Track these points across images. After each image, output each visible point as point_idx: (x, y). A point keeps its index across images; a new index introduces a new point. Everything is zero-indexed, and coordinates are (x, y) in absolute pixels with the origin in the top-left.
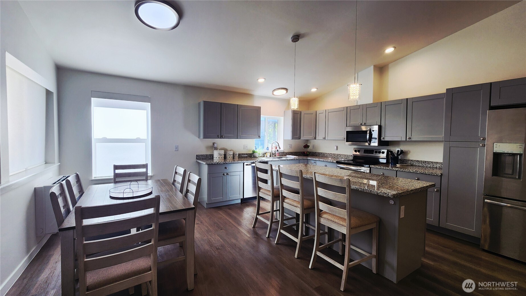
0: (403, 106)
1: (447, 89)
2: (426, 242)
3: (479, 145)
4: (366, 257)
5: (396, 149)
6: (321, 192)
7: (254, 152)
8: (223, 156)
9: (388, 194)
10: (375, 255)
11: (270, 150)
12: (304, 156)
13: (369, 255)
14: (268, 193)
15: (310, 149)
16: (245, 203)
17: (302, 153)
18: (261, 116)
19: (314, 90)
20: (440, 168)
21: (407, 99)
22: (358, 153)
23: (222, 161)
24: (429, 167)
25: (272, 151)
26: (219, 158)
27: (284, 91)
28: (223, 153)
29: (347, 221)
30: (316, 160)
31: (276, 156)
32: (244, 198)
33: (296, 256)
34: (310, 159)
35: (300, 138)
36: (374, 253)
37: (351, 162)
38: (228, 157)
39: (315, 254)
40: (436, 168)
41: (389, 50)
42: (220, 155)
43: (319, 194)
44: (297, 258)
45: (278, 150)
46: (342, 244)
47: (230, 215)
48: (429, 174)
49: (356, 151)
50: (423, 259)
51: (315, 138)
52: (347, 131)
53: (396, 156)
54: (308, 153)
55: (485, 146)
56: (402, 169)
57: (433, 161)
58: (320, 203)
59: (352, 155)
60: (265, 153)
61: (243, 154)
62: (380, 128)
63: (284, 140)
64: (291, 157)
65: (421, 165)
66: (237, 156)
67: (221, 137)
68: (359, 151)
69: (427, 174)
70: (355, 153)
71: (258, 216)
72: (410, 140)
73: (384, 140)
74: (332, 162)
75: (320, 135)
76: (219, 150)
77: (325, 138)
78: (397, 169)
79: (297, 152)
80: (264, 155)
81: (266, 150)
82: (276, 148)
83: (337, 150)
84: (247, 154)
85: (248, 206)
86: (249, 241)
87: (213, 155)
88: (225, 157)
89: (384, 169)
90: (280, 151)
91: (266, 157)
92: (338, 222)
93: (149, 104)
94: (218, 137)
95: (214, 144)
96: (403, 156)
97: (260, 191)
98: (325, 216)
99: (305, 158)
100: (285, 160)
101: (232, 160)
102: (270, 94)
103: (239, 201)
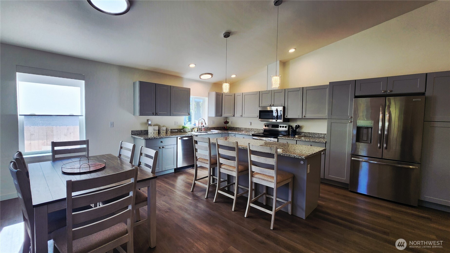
0: (300, 93)
1: (329, 82)
2: (320, 190)
3: (348, 121)
4: (285, 204)
5: (294, 125)
6: (254, 158)
7: (184, 128)
8: (157, 131)
9: (302, 157)
10: (291, 201)
11: (197, 125)
12: (225, 130)
13: (286, 202)
14: (206, 162)
15: (230, 125)
16: (178, 172)
17: (223, 128)
18: (191, 96)
19: (233, 76)
20: (324, 138)
21: (303, 87)
22: (267, 128)
23: (156, 136)
24: (317, 137)
25: (199, 126)
26: (154, 133)
27: (210, 76)
28: (157, 129)
29: (275, 178)
30: (235, 134)
31: (202, 131)
32: (178, 167)
33: (233, 210)
34: (230, 132)
35: (222, 116)
36: (290, 200)
37: (262, 134)
38: (162, 132)
39: (249, 206)
40: (321, 137)
41: (292, 51)
42: (154, 130)
43: (252, 159)
44: (234, 211)
45: (203, 126)
46: (266, 196)
47: (168, 183)
48: (318, 142)
49: (265, 126)
50: (319, 202)
51: (234, 116)
52: (259, 111)
53: (295, 129)
54: (228, 128)
55: (352, 122)
56: (300, 139)
57: (319, 133)
58: (253, 167)
59: (263, 129)
60: (193, 128)
61: (174, 129)
62: (284, 108)
63: (209, 117)
64: (215, 132)
65: (311, 136)
66: (170, 131)
67: (156, 114)
68: (268, 126)
69: (317, 142)
70: (265, 127)
71: (196, 182)
72: (305, 118)
73: (287, 118)
74: (249, 135)
75: (238, 113)
76: (154, 126)
77: (242, 116)
78: (297, 139)
79: (218, 127)
80: (192, 130)
81: (194, 126)
82: (202, 124)
83: (251, 125)
84: (177, 129)
85: (181, 174)
86: (191, 203)
87: (148, 130)
88: (159, 133)
89: (288, 139)
90: (205, 126)
91: (194, 131)
92: (267, 179)
93: (83, 82)
94: (153, 114)
95: (148, 120)
96: (299, 130)
97: (198, 160)
98: (256, 176)
99: (227, 132)
100: (211, 134)
101: (165, 135)
102: (198, 78)
103: (173, 171)
